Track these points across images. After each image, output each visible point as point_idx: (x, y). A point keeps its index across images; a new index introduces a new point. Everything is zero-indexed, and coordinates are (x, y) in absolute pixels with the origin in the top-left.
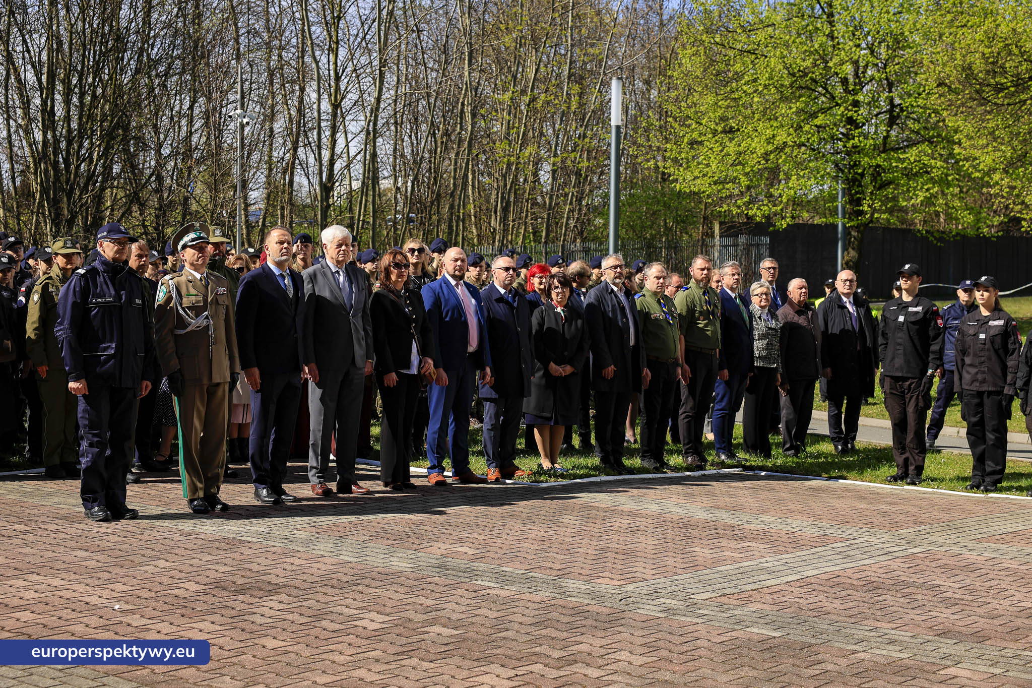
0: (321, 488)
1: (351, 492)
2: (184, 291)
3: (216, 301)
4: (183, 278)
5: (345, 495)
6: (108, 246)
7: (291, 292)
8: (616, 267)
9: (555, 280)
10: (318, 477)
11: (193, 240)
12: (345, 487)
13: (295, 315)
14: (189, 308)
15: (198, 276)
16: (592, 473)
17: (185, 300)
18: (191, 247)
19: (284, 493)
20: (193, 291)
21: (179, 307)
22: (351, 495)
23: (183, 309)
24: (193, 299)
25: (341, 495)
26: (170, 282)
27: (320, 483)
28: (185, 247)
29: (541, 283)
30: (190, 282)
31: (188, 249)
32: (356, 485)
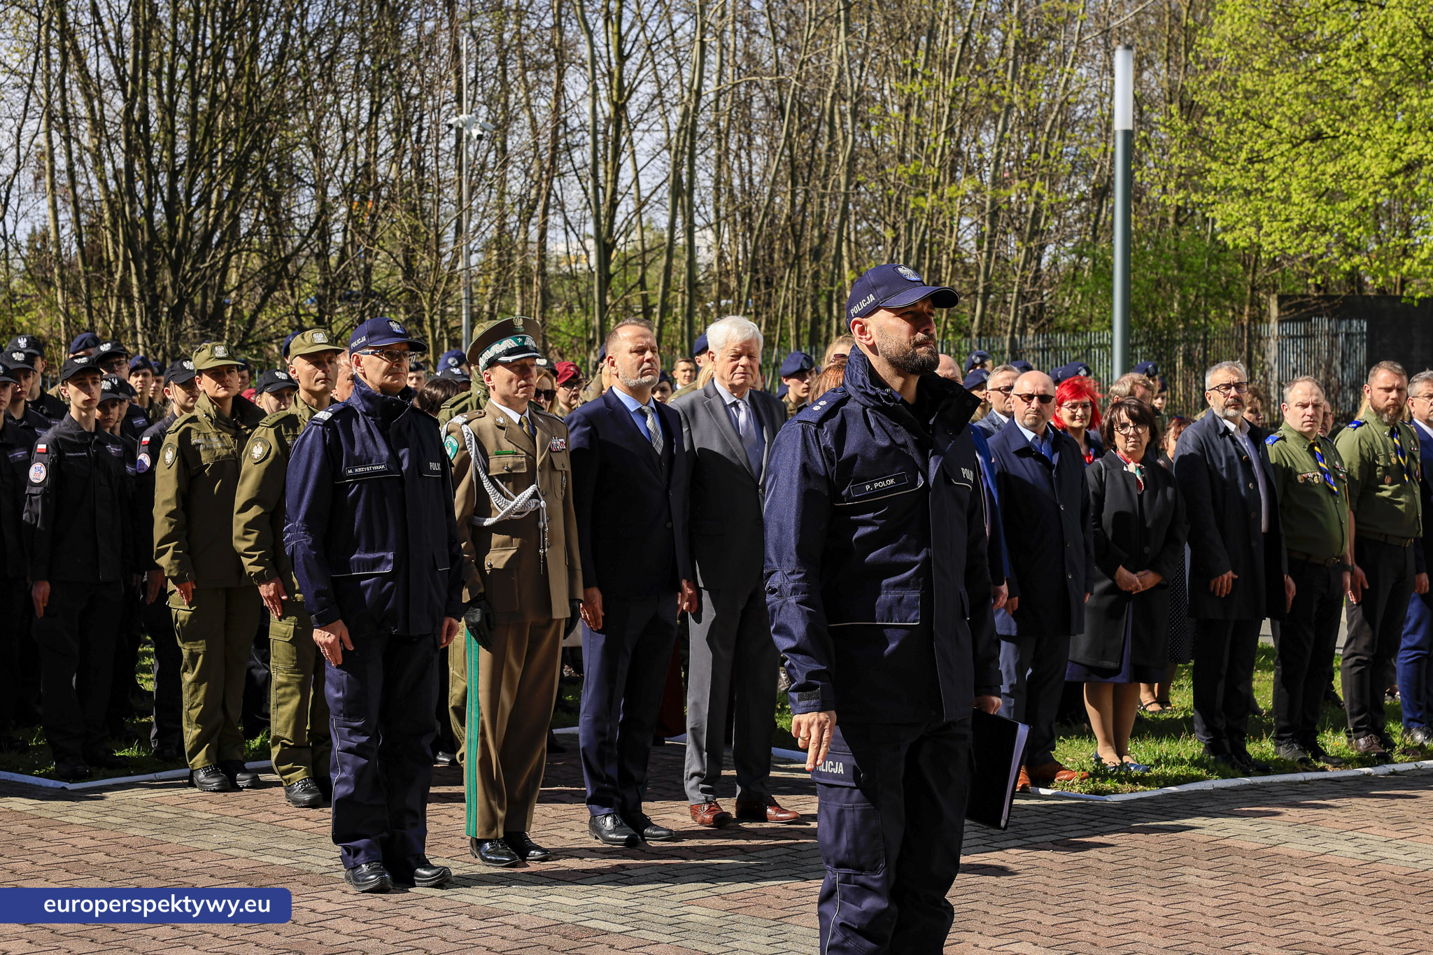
0: (709, 811)
1: (764, 819)
2: (490, 447)
3: (550, 465)
4: (487, 422)
5: (755, 825)
6: (370, 362)
7: (659, 444)
8: (1228, 386)
9: (1123, 413)
10: (703, 791)
11: (509, 352)
12: (753, 808)
13: (668, 487)
14: (501, 477)
15: (516, 417)
16: (1195, 772)
17: (493, 462)
18: (505, 364)
19: (648, 823)
20: (507, 446)
21: (483, 476)
22: (766, 825)
23: (491, 479)
24: (509, 461)
25: (746, 825)
26: (465, 428)
27: (707, 802)
28: (492, 363)
29: (1073, 418)
30: (502, 428)
31: (499, 369)
32: (774, 804)
